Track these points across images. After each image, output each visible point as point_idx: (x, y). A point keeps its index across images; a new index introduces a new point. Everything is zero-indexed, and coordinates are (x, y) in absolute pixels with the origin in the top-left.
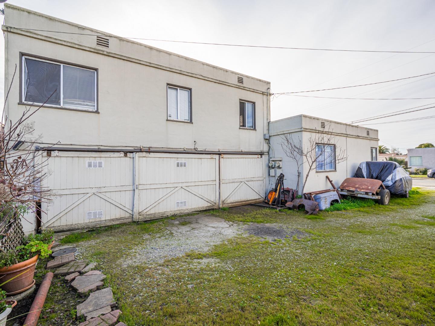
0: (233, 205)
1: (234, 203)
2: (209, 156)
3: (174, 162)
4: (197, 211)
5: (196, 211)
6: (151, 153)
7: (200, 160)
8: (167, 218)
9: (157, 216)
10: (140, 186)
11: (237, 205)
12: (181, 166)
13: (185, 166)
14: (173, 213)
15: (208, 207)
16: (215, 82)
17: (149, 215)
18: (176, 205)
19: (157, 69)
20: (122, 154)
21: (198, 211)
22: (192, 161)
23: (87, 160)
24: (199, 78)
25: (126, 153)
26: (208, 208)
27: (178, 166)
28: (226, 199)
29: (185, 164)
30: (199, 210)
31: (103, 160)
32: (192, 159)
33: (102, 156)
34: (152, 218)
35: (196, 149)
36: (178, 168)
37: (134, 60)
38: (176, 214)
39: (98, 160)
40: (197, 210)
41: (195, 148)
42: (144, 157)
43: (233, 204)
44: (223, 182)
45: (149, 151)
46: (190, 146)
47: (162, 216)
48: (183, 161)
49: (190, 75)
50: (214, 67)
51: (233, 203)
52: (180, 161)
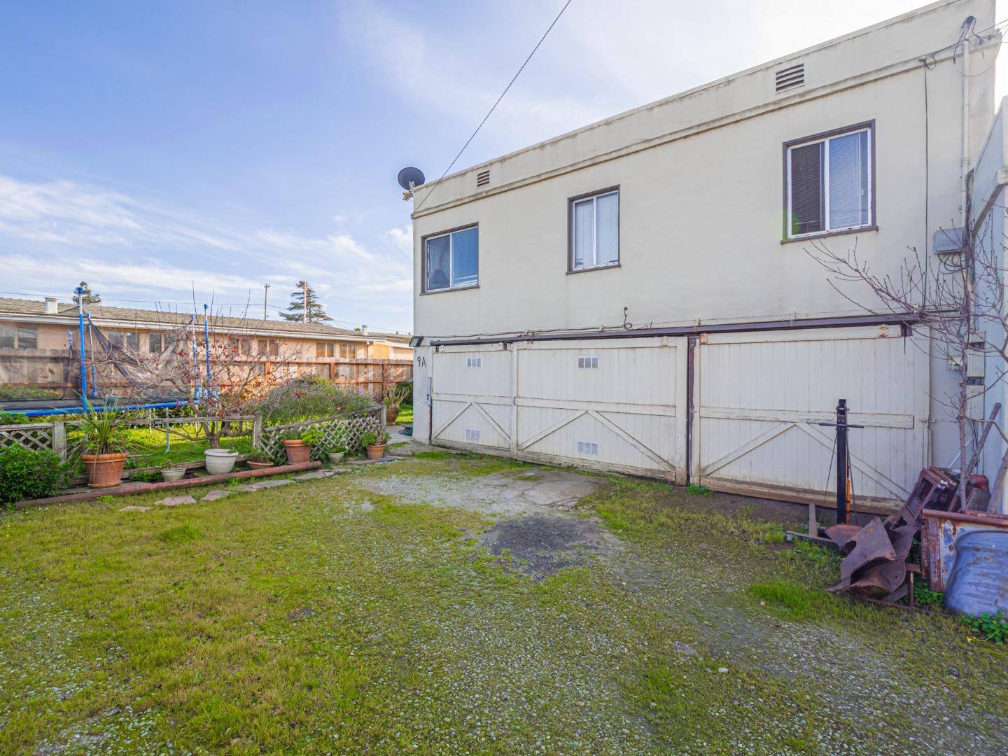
0: (741, 489)
1: (743, 482)
2: (656, 341)
3: (573, 358)
4: (621, 474)
5: (618, 472)
6: (535, 342)
7: (631, 351)
8: (559, 467)
9: (543, 460)
10: (519, 400)
11: (754, 492)
12: (588, 366)
13: (595, 366)
14: (570, 462)
15: (650, 470)
16: (685, 137)
17: (531, 453)
18: (577, 448)
19: (552, 180)
20: (501, 346)
21: (623, 474)
22: (612, 354)
23: (467, 356)
24: (637, 152)
25: (506, 343)
26: (649, 474)
27: (581, 366)
28: (713, 463)
29: (595, 360)
30: (626, 473)
31: (481, 356)
32: (612, 350)
33: (480, 350)
34: (535, 460)
35: (628, 326)
36: (582, 370)
37: (517, 185)
38: (575, 466)
39: (477, 356)
40: (620, 470)
41: (627, 322)
42: (525, 349)
43: (737, 486)
44: (704, 412)
45: (532, 338)
46: (614, 321)
47: (551, 462)
48: (592, 355)
49: (614, 155)
50: (682, 97)
51: (738, 482)
52: (584, 355)
